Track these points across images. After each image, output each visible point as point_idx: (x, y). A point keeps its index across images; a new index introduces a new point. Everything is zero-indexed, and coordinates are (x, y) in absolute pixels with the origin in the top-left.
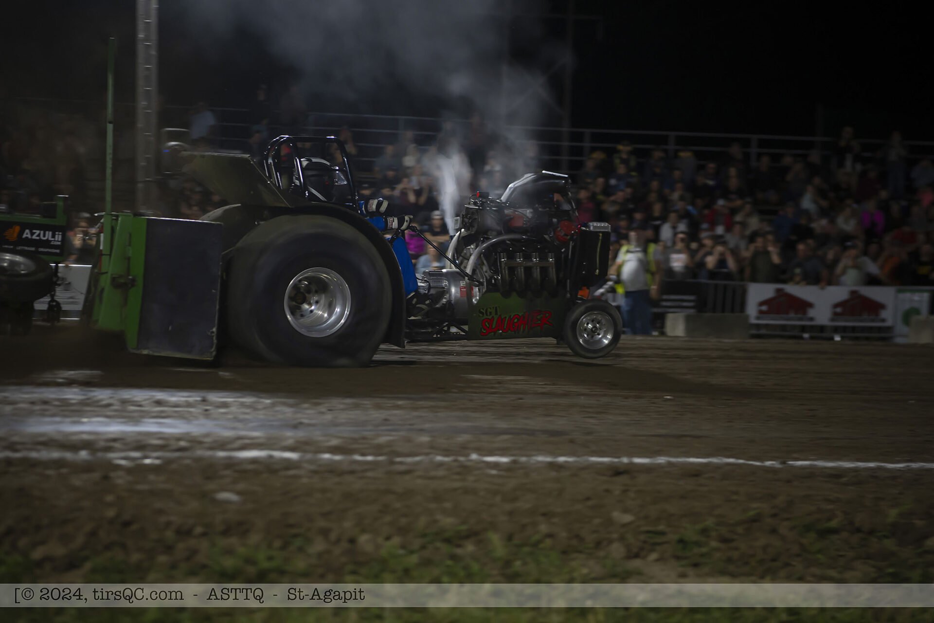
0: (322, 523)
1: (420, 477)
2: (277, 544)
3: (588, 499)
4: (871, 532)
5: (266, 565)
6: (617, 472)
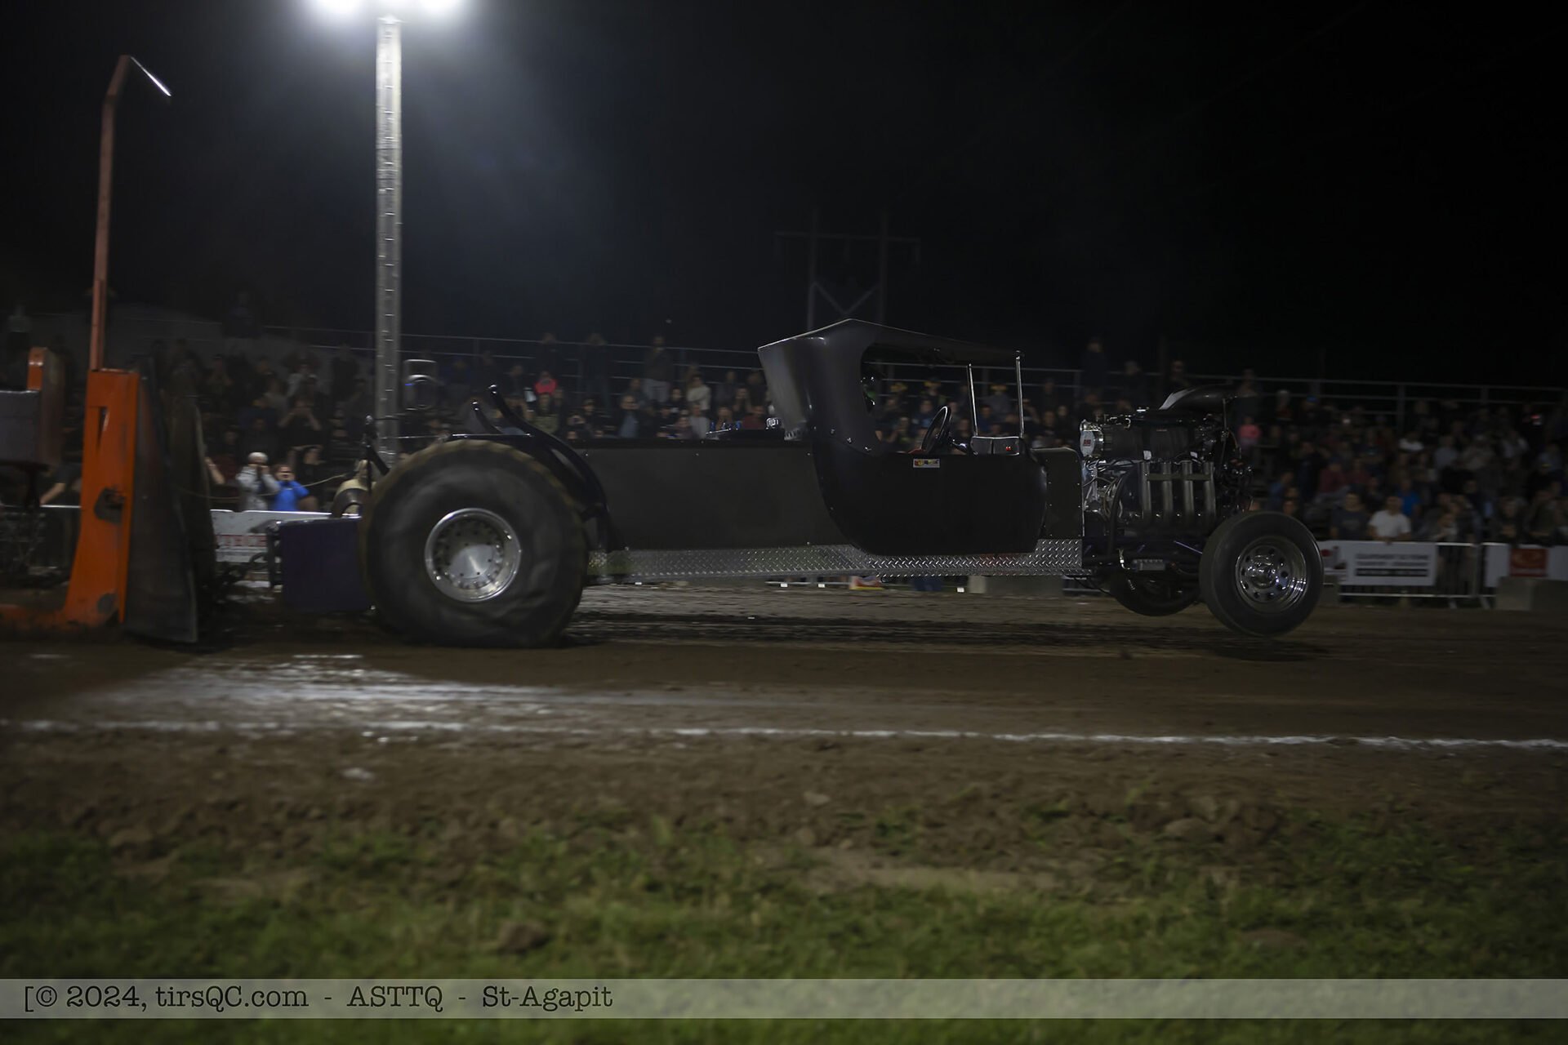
3: (781, 776)
4: (1106, 816)
5: (385, 852)
6: (822, 746)
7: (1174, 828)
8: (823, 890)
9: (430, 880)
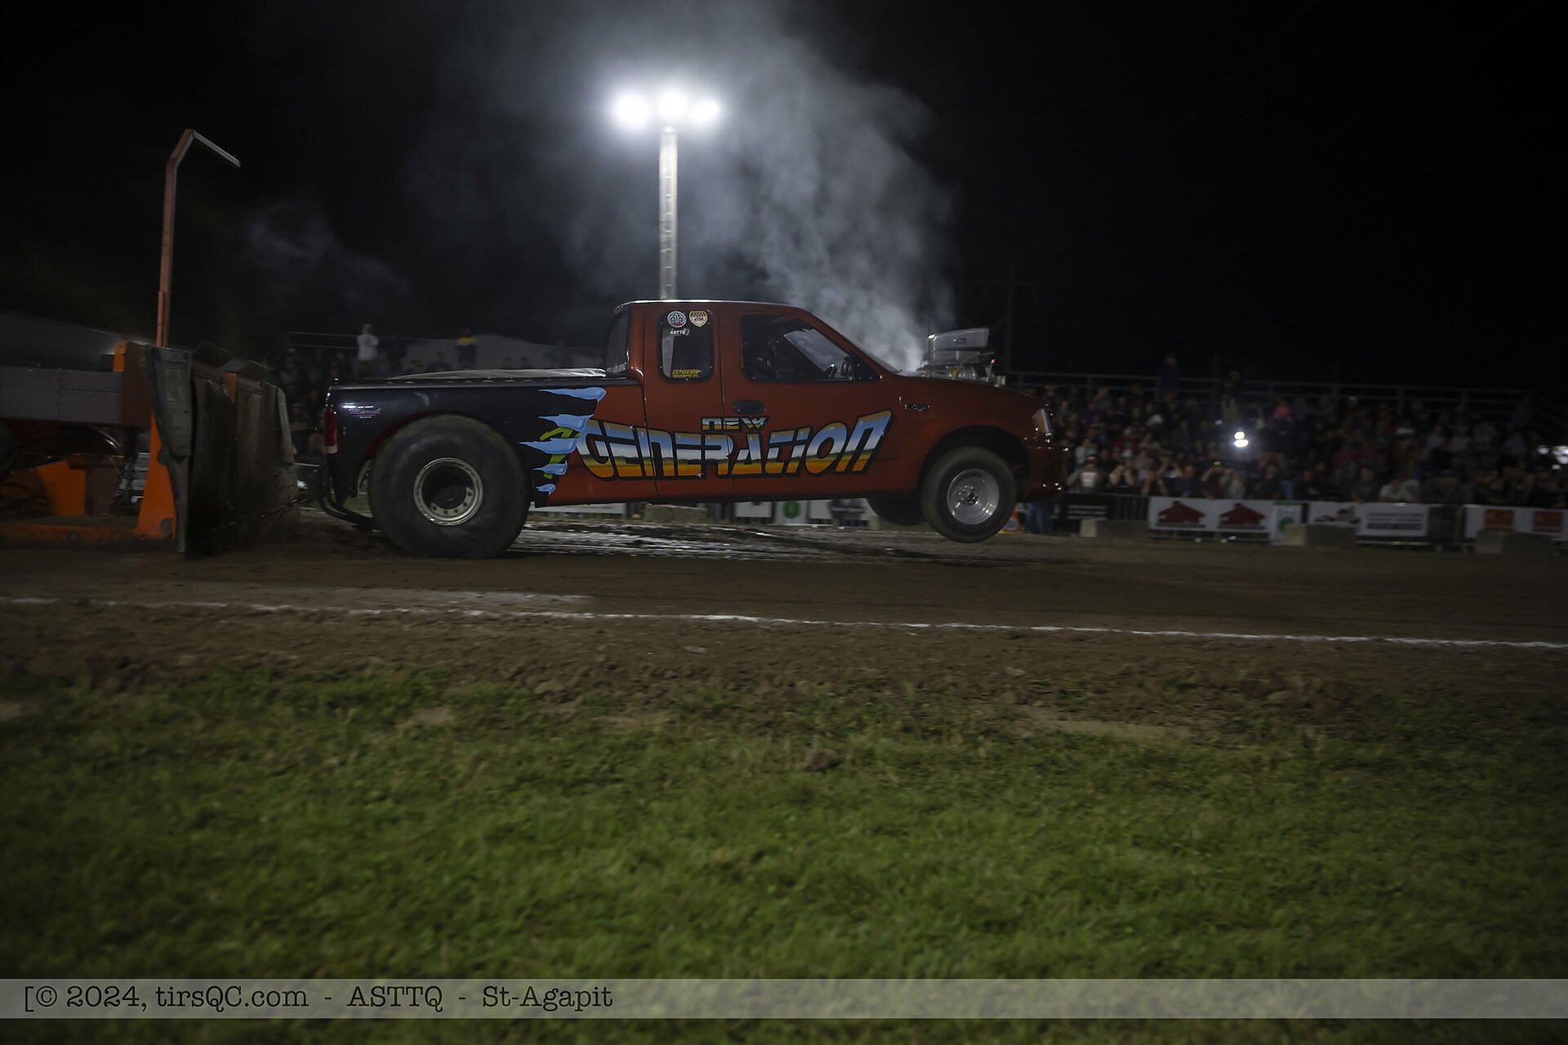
0: (769, 670)
1: (853, 637)
2: (731, 686)
3: (988, 656)
4: (1224, 688)
5: (720, 702)
6: (1015, 636)
7: (1275, 697)
8: (1026, 735)
9: (752, 720)
